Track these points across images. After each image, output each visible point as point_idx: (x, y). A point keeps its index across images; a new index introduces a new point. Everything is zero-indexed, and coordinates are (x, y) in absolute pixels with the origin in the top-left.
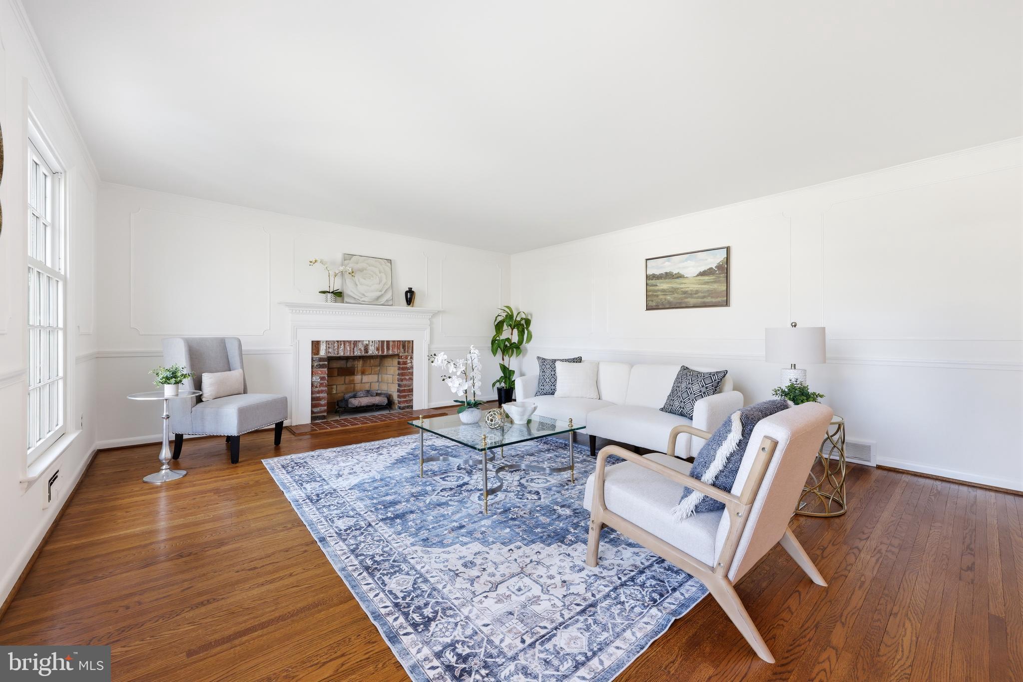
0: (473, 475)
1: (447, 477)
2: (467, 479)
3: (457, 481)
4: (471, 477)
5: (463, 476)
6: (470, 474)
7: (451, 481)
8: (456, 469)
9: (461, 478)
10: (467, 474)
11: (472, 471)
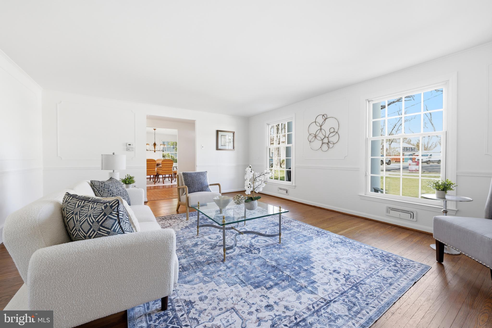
0: (249, 244)
1: (264, 243)
2: (253, 241)
3: (258, 240)
4: (251, 242)
5: (255, 243)
6: (251, 244)
7: (262, 240)
8: (261, 249)
9: (256, 242)
10: (253, 244)
11: (250, 247)
